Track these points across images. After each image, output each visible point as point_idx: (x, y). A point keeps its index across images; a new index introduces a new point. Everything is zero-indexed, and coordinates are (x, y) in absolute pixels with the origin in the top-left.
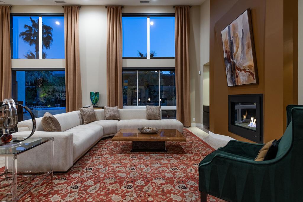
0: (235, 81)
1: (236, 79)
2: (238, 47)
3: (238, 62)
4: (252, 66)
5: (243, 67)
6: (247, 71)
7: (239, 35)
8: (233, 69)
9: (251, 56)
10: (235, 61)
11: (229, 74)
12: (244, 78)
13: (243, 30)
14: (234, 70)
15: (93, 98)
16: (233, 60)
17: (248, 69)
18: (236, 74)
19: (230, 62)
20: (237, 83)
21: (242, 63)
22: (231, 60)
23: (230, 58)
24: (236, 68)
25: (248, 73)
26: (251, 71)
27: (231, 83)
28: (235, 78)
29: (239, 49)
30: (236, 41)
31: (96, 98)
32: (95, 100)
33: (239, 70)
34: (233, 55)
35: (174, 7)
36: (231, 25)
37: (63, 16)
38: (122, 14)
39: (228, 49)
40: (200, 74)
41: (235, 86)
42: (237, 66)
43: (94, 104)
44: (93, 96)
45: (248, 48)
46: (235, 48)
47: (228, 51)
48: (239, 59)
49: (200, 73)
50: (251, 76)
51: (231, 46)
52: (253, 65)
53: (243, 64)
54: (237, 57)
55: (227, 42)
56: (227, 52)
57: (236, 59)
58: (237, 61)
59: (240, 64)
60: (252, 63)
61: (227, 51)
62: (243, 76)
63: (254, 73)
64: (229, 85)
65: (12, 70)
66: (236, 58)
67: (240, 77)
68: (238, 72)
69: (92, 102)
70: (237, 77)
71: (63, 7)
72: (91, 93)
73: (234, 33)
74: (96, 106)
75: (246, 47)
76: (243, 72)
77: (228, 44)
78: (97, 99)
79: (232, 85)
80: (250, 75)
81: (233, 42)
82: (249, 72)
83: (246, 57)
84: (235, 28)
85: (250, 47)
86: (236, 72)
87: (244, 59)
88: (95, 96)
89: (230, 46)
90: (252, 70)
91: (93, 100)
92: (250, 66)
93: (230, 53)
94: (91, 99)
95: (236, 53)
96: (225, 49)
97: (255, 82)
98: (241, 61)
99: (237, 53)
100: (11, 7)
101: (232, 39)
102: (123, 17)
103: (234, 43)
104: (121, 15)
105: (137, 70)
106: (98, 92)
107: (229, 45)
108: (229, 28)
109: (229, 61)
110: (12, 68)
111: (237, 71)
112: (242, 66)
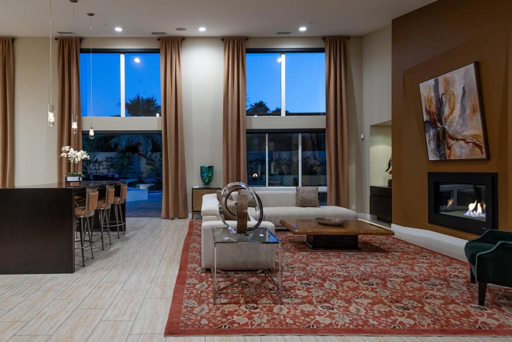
0: (444, 154)
1: (448, 151)
2: (452, 110)
3: (452, 129)
4: (480, 136)
5: (461, 136)
6: (470, 142)
7: (455, 93)
8: (441, 137)
9: (477, 123)
10: (446, 127)
11: (432, 143)
12: (464, 151)
13: (464, 87)
14: (444, 138)
15: (205, 175)
16: (442, 124)
17: (472, 140)
18: (448, 144)
19: (436, 127)
20: (449, 156)
21: (460, 131)
22: (439, 124)
23: (437, 122)
24: (447, 136)
25: (471, 145)
26: (477, 142)
27: (435, 156)
28: (444, 149)
29: (454, 112)
30: (450, 100)
31: (209, 175)
32: (207, 178)
33: (452, 140)
34: (443, 119)
35: (324, 38)
36: (441, 79)
37: (159, 52)
38: (246, 49)
39: (433, 109)
40: (363, 139)
41: (444, 160)
42: (450, 133)
43: (207, 185)
44: (204, 172)
45: (474, 111)
46: (447, 110)
47: (432, 112)
48: (455, 124)
49: (362, 137)
50: (477, 150)
51: (439, 105)
52: (482, 135)
53: (463, 132)
54: (451, 122)
55: (431, 100)
56: (429, 113)
57: (448, 124)
58: (449, 126)
59: (457, 132)
60: (479, 131)
61: (429, 111)
62: (462, 147)
63: (483, 145)
64: (432, 157)
65: (83, 134)
66: (448, 122)
67: (456, 149)
68: (451, 142)
69: (203, 181)
70: (449, 148)
71: (159, 39)
72: (201, 167)
73: (446, 90)
74: (209, 187)
75: (468, 111)
76: (462, 142)
77: (432, 102)
78: (210, 177)
79: (438, 159)
80: (475, 147)
81: (442, 101)
82: (474, 143)
83: (469, 123)
84: (447, 83)
85: (478, 111)
86: (447, 142)
87: (464, 125)
88: (208, 172)
89: (436, 105)
90: (479, 141)
91: (205, 179)
92: (475, 135)
93: (437, 115)
94: (202, 177)
95: (449, 116)
96: (426, 109)
97: (484, 156)
98: (458, 127)
99: (451, 117)
100: (81, 39)
101: (442, 97)
102: (247, 54)
103: (446, 102)
104: (244, 51)
105: (267, 132)
106: (212, 167)
107: (434, 104)
108: (437, 82)
109: (434, 126)
110: (83, 131)
111: (450, 140)
112: (459, 134)
